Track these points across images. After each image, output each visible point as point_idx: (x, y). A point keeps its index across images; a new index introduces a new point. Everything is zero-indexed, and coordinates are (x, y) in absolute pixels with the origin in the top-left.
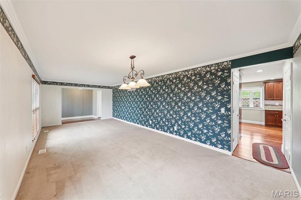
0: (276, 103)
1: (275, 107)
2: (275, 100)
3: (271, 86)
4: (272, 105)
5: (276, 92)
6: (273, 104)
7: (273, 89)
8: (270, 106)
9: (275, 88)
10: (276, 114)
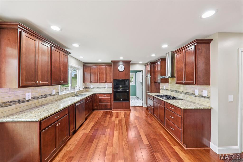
0: (27, 94)
4: (19, 102)
6: (21, 98)
8: (13, 107)
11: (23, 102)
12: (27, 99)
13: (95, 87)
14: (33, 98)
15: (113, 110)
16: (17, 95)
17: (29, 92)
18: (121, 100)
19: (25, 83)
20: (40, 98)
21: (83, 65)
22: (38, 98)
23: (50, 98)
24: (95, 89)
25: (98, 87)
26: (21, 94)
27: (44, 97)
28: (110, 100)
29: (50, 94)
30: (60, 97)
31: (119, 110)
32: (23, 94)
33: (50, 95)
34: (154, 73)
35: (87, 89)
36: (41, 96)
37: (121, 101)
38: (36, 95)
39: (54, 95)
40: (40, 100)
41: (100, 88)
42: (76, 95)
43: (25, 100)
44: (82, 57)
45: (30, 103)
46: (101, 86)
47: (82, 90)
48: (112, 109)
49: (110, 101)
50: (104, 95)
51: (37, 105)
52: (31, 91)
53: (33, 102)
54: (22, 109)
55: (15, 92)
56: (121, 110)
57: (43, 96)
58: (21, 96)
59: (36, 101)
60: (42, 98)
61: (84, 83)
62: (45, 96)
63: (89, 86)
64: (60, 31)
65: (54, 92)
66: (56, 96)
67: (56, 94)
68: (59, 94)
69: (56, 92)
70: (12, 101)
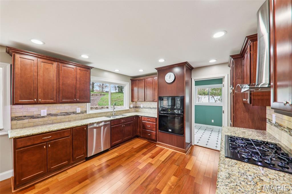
0: (42, 111)
1: (40, 119)
2: (40, 103)
3: (31, 65)
4: (32, 117)
5: (43, 84)
6: (35, 114)
7: (35, 74)
8: (26, 121)
9: (41, 73)
10: (47, 142)
11: (38, 118)
12: (42, 115)
13: (145, 106)
14: (50, 115)
15: (159, 144)
16: (30, 111)
17: (44, 109)
18: (170, 130)
19: (20, 101)
20: (59, 116)
21: (131, 79)
22: (56, 115)
23: (73, 116)
24: (145, 109)
25: (148, 106)
26: (35, 110)
27: (64, 115)
28: (155, 126)
30: (88, 116)
31: (167, 147)
32: (37, 110)
33: (73, 113)
34: (242, 79)
35: (137, 109)
36: (60, 113)
37: (170, 132)
38: (53, 112)
39: (79, 113)
40: (58, 117)
41: (150, 108)
42: (113, 115)
43: (39, 116)
44: (119, 71)
45: (46, 119)
46: (152, 107)
47: (128, 110)
48: (157, 142)
49: (155, 129)
50: (148, 118)
51: (55, 121)
52: (47, 108)
53: (50, 119)
54: (36, 124)
55: (28, 109)
56: (169, 147)
57: (63, 113)
58: (36, 112)
59: (53, 118)
60: (61, 115)
61: (132, 101)
62: (66, 114)
63: (139, 105)
64: (43, 44)
65: (78, 110)
66: (81, 115)
67: (82, 113)
68: (86, 113)
69: (81, 111)
70: (25, 116)
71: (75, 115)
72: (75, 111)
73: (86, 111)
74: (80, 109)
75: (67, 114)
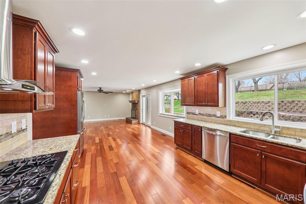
0: (196, 111)
4: (193, 114)
6: (194, 112)
8: (191, 115)
11: (195, 115)
12: (196, 113)
14: (200, 114)
17: (197, 109)
22: (203, 115)
23: (213, 118)
27: (208, 116)
29: (214, 115)
32: (194, 110)
36: (205, 114)
38: (202, 112)
40: (204, 117)
45: (198, 116)
52: (198, 109)
57: (207, 114)
59: (201, 116)
60: (206, 116)
65: (218, 113)
66: (221, 119)
67: (221, 117)
68: (226, 118)
69: (220, 115)
70: (191, 113)
71: (215, 118)
72: (215, 114)
73: (226, 116)
74: (220, 113)
75: (210, 115)
